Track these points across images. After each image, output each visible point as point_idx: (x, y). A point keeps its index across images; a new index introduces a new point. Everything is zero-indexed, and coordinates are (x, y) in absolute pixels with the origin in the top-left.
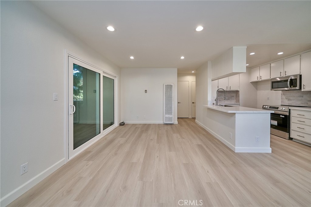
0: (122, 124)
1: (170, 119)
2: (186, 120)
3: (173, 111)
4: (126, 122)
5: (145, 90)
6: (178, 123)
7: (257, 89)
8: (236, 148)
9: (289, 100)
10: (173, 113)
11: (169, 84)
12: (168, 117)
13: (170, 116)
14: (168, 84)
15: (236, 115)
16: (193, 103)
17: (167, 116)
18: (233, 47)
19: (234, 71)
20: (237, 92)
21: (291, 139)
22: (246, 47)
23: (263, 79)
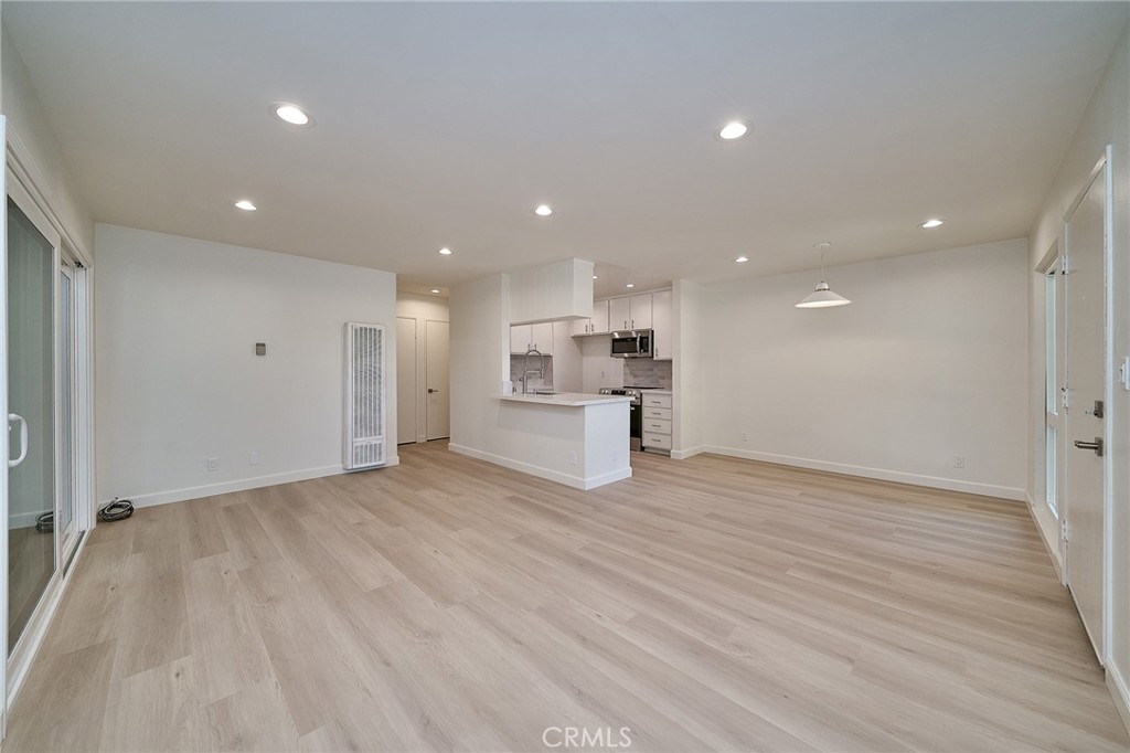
0: (114, 514)
1: (376, 450)
2: (413, 447)
3: (383, 423)
4: (139, 501)
5: (258, 345)
6: (400, 462)
7: (582, 352)
8: (586, 480)
9: (635, 376)
10: (383, 431)
11: (368, 326)
12: (364, 444)
13: (374, 440)
14: (364, 326)
15: (586, 408)
16: (430, 391)
17: (362, 441)
18: (575, 260)
19: (575, 314)
20: (548, 357)
21: (643, 449)
22: (593, 265)
23: (597, 331)
